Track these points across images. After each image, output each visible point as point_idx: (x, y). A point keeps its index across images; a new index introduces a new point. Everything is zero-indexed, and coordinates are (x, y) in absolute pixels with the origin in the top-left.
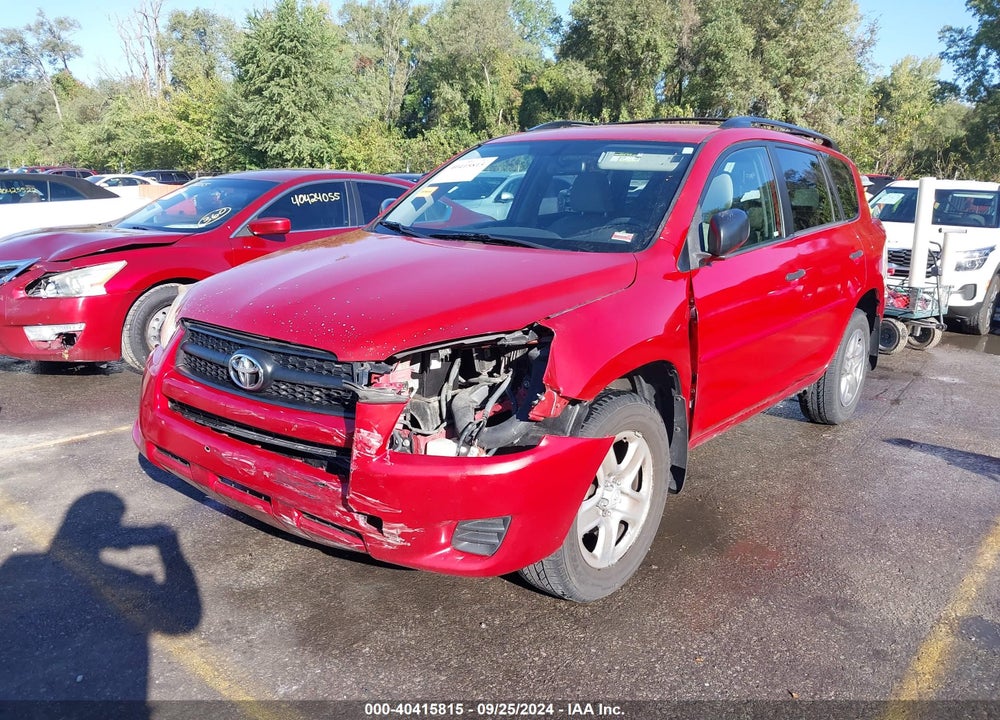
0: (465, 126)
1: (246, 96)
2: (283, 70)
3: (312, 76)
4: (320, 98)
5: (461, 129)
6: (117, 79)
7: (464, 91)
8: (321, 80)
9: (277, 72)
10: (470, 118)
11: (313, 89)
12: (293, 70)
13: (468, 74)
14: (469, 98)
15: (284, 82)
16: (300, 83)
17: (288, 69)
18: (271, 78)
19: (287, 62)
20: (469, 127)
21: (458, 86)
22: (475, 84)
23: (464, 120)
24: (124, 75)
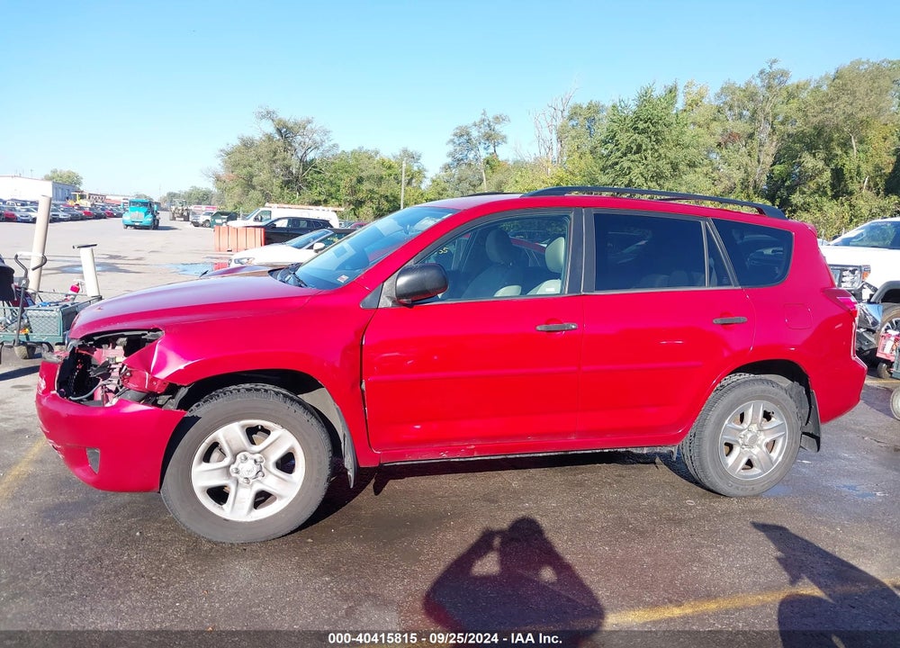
0: (825, 193)
1: (603, 169)
2: (635, 148)
3: (661, 151)
4: (667, 170)
5: (820, 196)
6: (526, 159)
7: (827, 161)
8: (669, 154)
9: (629, 149)
10: (832, 185)
11: (660, 163)
12: (644, 147)
13: (834, 144)
14: (833, 166)
15: (636, 157)
16: (650, 158)
17: (639, 147)
18: (625, 155)
19: (639, 141)
20: (829, 193)
21: (821, 155)
22: (839, 152)
23: (824, 188)
24: (533, 156)
